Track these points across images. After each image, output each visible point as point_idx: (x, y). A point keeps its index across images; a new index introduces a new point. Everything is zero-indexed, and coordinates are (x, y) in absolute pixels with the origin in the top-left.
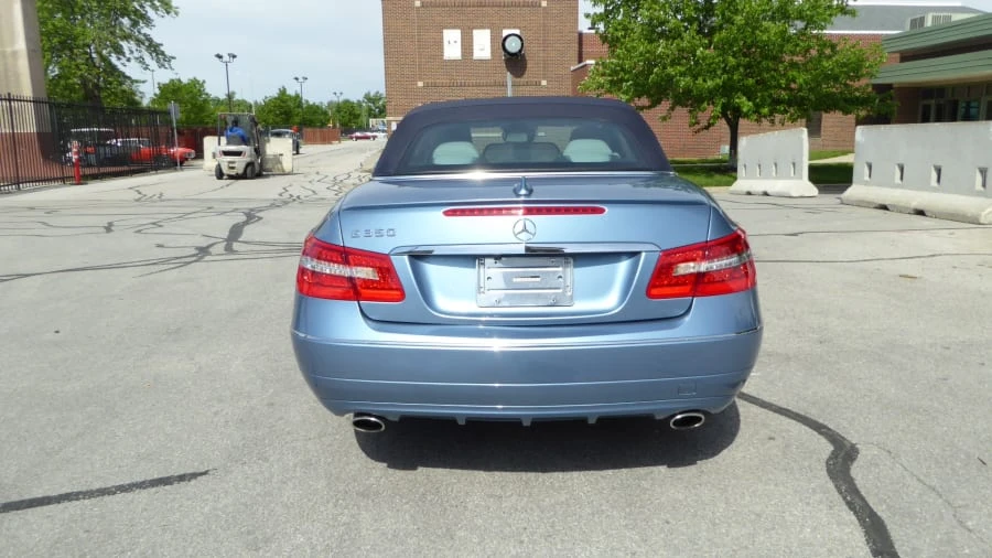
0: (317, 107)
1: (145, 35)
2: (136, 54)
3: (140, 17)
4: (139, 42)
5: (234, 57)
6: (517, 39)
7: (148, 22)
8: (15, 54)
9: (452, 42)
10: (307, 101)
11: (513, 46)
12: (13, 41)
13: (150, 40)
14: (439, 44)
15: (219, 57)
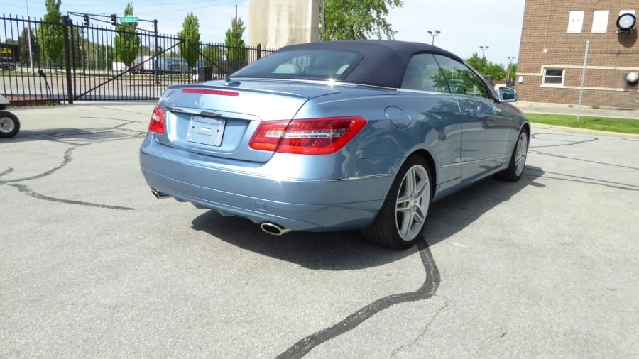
0: (498, 66)
1: (383, 19)
2: (376, 31)
3: (381, 8)
4: (379, 24)
5: (439, 32)
6: (630, 17)
7: (386, 11)
8: (306, 29)
9: (576, 20)
10: (491, 63)
11: (626, 23)
12: (305, 23)
13: (385, 22)
14: (565, 22)
15: (430, 32)
